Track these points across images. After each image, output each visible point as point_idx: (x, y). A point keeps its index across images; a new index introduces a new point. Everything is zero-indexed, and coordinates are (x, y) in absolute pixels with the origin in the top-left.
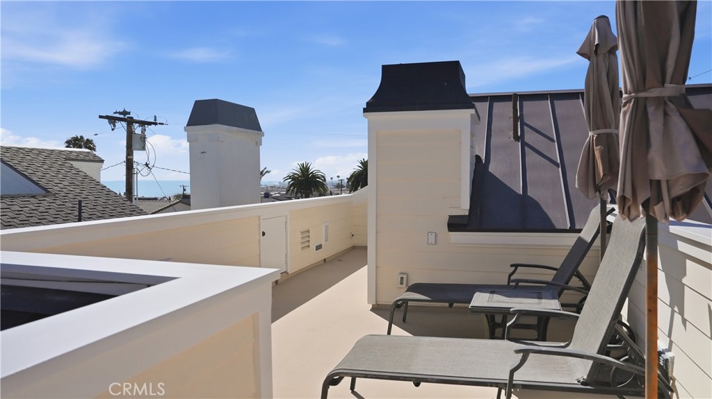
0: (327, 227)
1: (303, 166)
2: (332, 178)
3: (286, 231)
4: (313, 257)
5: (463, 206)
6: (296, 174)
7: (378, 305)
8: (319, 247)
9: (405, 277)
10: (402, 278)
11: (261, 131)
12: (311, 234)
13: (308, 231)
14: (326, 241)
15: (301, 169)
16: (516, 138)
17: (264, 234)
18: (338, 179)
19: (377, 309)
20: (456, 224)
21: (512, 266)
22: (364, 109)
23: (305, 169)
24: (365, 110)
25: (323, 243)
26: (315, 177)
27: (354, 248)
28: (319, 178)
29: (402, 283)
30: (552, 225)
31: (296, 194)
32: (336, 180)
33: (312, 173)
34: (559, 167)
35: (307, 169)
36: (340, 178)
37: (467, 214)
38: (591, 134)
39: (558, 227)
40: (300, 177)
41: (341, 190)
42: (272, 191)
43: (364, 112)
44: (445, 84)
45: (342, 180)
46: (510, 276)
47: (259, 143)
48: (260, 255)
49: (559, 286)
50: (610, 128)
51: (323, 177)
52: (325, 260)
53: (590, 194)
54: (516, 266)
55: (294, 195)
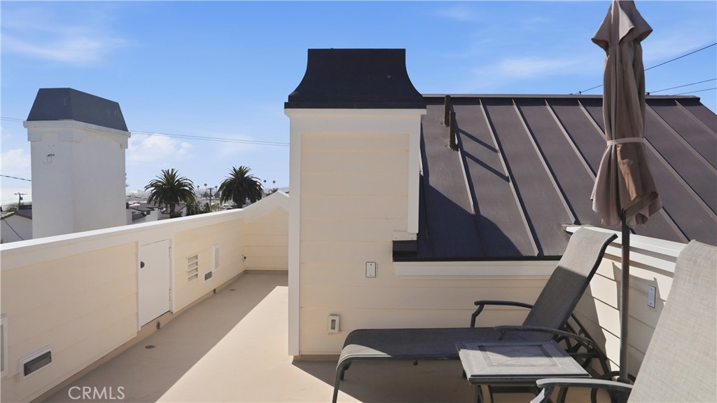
0: (217, 250)
1: (168, 173)
2: (198, 187)
3: (170, 259)
4: (202, 288)
5: (410, 229)
6: (159, 182)
7: (302, 355)
8: (208, 276)
9: (337, 319)
10: (333, 321)
11: (127, 131)
12: (199, 260)
13: (196, 257)
14: (216, 267)
15: (165, 176)
16: (455, 147)
17: (142, 265)
18: (205, 187)
19: (303, 362)
20: (402, 252)
21: (477, 303)
22: (285, 103)
23: (170, 177)
24: (287, 106)
25: (213, 270)
26: (181, 184)
27: (246, 272)
28: (186, 186)
29: (333, 328)
30: (518, 251)
31: (160, 203)
32: (203, 189)
33: (178, 180)
34: (509, 181)
35: (173, 176)
36: (208, 187)
37: (415, 238)
38: (609, 143)
39: (525, 254)
40: (164, 184)
41: (210, 200)
42: (130, 200)
43: (285, 108)
44: (389, 77)
45: (211, 189)
46: (475, 316)
47: (124, 146)
48: (137, 294)
49: (551, 332)
50: (638, 136)
51: (190, 184)
52: (215, 290)
53: (612, 220)
54: (481, 304)
55: (157, 205)
